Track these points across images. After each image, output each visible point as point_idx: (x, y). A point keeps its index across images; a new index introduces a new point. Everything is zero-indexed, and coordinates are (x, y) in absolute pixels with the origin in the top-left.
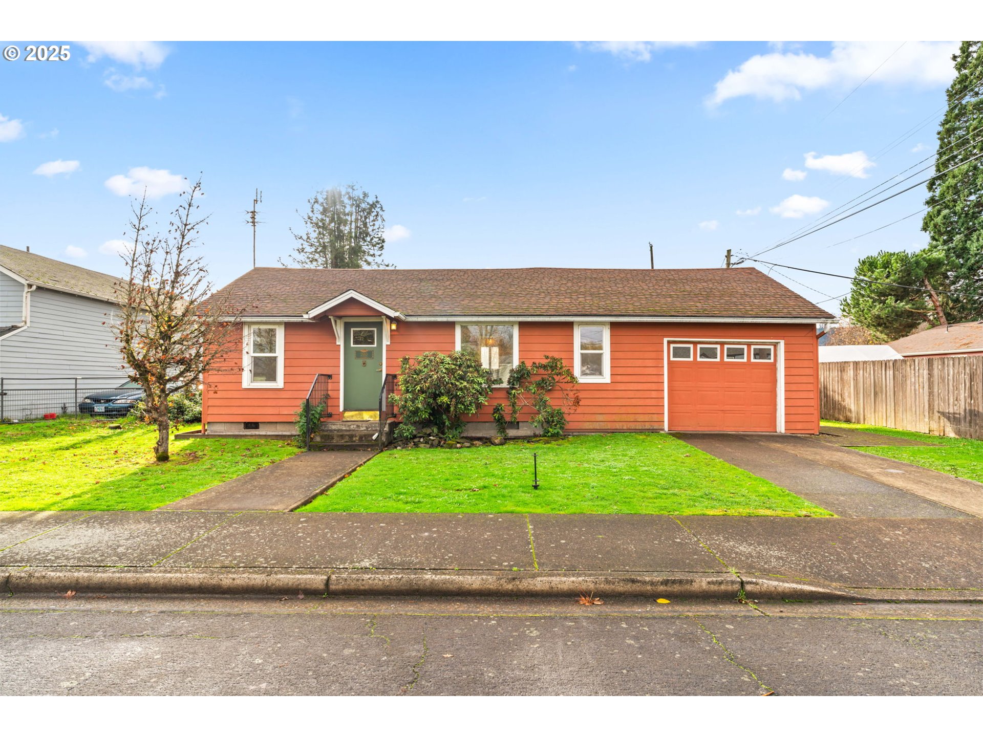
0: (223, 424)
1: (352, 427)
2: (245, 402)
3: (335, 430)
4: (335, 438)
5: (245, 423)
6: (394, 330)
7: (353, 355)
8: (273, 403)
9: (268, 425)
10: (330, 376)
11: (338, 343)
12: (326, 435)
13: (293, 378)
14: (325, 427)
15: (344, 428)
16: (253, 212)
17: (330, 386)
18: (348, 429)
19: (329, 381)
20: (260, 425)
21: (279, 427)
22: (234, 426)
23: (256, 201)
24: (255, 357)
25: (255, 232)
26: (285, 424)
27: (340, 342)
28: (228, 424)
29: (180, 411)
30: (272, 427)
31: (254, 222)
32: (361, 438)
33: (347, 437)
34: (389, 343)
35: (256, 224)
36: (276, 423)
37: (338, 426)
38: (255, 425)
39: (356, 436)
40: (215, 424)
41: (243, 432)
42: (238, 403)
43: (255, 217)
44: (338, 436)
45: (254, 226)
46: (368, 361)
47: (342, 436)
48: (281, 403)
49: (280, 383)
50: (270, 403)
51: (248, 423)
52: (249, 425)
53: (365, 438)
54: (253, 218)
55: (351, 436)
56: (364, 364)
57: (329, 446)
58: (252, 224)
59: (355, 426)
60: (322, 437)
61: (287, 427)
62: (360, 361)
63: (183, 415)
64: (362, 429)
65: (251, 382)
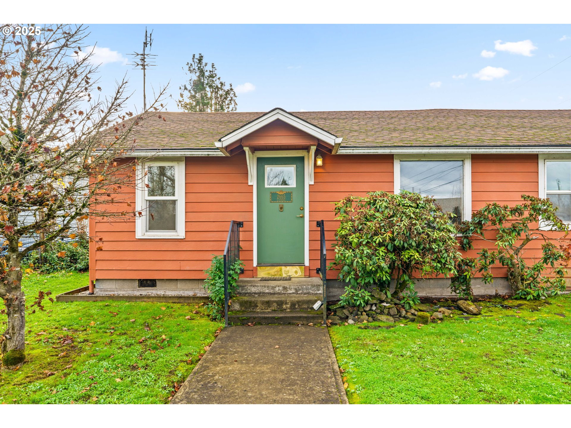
0: (115, 282)
1: (277, 289)
2: (139, 256)
3: (255, 293)
4: (259, 305)
5: (139, 280)
6: (319, 167)
7: (268, 197)
8: (174, 256)
9: (167, 282)
10: (240, 224)
11: (250, 184)
12: (246, 302)
13: (194, 227)
14: (242, 290)
15: (267, 291)
16: (143, 55)
17: (242, 236)
18: (272, 291)
19: (241, 229)
20: (158, 283)
21: (180, 285)
22: (126, 284)
23: (145, 44)
24: (150, 201)
25: (145, 75)
26: (188, 282)
27: (253, 181)
28: (120, 282)
29: (74, 259)
30: (172, 285)
31: (143, 65)
32: (293, 305)
33: (275, 304)
34: (312, 183)
35: (146, 67)
36: (177, 280)
37: (259, 288)
38: (152, 283)
39: (286, 303)
40: (105, 281)
41: (138, 290)
42: (130, 256)
43: (145, 60)
44: (263, 303)
45: (144, 69)
46: (286, 205)
47: (268, 303)
48: (183, 256)
49: (180, 232)
50: (169, 256)
51: (144, 280)
52: (144, 283)
53: (299, 305)
54: (143, 60)
55: (280, 303)
56: (281, 208)
57: (254, 318)
58: (141, 67)
59: (281, 288)
60: (242, 304)
61: (189, 285)
62: (277, 205)
63: (76, 263)
64: (291, 292)
65: (146, 231)
